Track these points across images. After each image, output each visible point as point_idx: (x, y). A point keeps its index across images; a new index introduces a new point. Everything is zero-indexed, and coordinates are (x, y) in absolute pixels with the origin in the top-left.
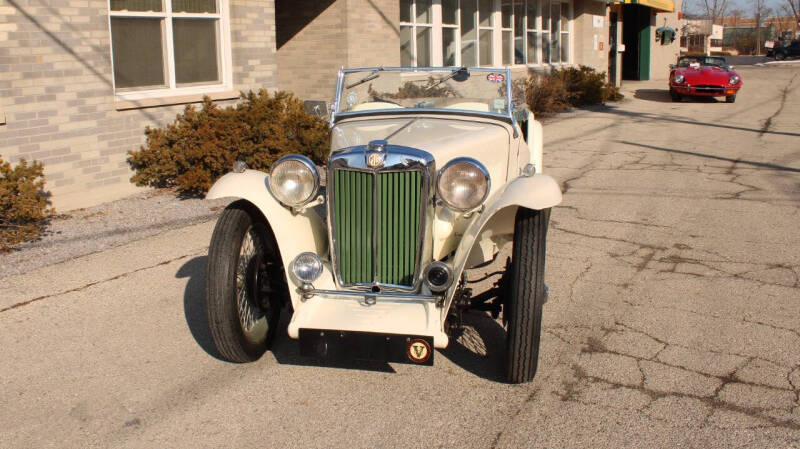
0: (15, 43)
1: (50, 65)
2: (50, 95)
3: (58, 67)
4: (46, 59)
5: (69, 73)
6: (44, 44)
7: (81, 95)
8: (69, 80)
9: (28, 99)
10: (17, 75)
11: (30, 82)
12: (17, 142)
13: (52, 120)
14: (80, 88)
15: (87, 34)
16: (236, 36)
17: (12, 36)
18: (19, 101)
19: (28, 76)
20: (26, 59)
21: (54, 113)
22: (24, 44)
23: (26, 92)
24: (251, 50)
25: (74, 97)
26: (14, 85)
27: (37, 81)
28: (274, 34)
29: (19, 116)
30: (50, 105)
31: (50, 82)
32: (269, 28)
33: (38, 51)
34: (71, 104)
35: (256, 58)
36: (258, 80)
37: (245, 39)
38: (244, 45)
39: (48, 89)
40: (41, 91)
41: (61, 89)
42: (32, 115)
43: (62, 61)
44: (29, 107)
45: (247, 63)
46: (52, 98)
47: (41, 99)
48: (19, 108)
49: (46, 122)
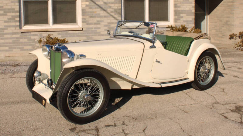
0: (88, 8)
1: (99, 14)
2: (98, 23)
3: (101, 15)
4: (98, 12)
5: (105, 17)
6: (97, 8)
7: (109, 23)
8: (106, 18)
9: (91, 24)
10: (88, 17)
11: (92, 19)
12: (86, 36)
13: (98, 30)
14: (109, 21)
15: (112, 5)
16: (175, 6)
17: (87, 6)
18: (87, 24)
19: (91, 17)
20: (91, 12)
21: (99, 28)
22: (91, 8)
23: (90, 22)
24: (182, 11)
25: (106, 24)
26: (87, 19)
27: (94, 19)
28: (194, 5)
29: (87, 28)
30: (98, 26)
31: (98, 19)
32: (191, 3)
33: (95, 10)
34: (105, 26)
35: (185, 14)
36: (184, 21)
37: (179, 7)
38: (179, 9)
39: (98, 21)
40: (95, 22)
41: (102, 21)
42: (92, 28)
43: (103, 13)
44: (91, 26)
45: (180, 15)
46: (99, 24)
47: (95, 24)
48: (87, 26)
49: (96, 31)
